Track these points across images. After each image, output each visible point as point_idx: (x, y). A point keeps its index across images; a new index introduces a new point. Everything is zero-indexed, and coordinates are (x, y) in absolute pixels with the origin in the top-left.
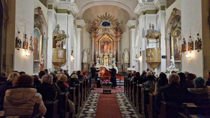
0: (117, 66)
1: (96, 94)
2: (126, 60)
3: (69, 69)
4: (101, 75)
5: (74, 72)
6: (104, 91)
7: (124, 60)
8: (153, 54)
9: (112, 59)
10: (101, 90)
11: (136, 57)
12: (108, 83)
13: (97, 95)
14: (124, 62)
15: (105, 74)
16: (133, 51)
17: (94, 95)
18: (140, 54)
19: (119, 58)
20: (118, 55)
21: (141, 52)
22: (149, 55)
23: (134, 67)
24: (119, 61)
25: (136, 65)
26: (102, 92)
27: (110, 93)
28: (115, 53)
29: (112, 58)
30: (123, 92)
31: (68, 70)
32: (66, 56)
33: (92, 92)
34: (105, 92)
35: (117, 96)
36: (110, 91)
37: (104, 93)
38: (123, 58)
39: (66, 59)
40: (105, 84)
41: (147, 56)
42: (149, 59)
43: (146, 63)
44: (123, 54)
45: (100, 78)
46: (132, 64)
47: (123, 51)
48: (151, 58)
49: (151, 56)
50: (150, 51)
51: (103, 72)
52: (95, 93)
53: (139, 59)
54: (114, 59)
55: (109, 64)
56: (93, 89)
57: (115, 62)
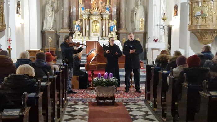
0: (118, 39)
1: (80, 107)
2: (139, 25)
3: (13, 45)
4: (88, 60)
6: (98, 98)
7: (134, 26)
8: (206, 10)
9: (109, 22)
11: (164, 19)
12: (109, 81)
13: (83, 110)
14: (135, 29)
15: (98, 58)
16: (155, 5)
17: (75, 110)
18: (173, 12)
19: (123, 21)
20: (121, 14)
22: (198, 13)
24: (124, 27)
25: (161, 37)
28: (115, 10)
29: (109, 20)
32: (3, 15)
33: (71, 101)
34: (101, 101)
35: (130, 110)
36: (113, 98)
37: (98, 104)
38: (132, 22)
39: (6, 22)
41: (192, 15)
42: (197, 23)
43: (189, 33)
44: (133, 11)
45: (88, 67)
46: (153, 35)
47: (132, 6)
48: (200, 20)
49: (203, 15)
50: (200, 4)
51: (94, 53)
52: (76, 104)
53: (171, 24)
54: (113, 23)
55: (102, 35)
56: (72, 92)
57: (115, 29)
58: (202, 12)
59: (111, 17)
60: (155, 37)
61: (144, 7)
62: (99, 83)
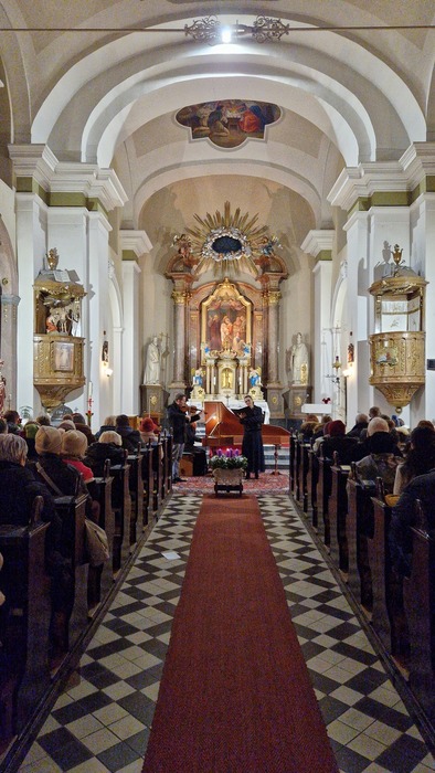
0: (265, 398)
1: (189, 500)
2: (300, 376)
3: (95, 409)
4: (208, 432)
5: (110, 420)
6: (217, 487)
7: (292, 377)
8: (394, 353)
9: (249, 371)
10: (208, 485)
11: (337, 366)
12: (233, 461)
13: (194, 503)
14: (293, 382)
15: (223, 427)
16: (324, 343)
17: (182, 503)
18: (348, 356)
19: (272, 370)
20: (270, 357)
21: (351, 348)
22: (383, 357)
23: (326, 401)
24: (274, 378)
25: (334, 395)
26: (212, 491)
27: (240, 496)
28: (260, 350)
29: (248, 368)
30: (286, 493)
31: (89, 414)
32: (82, 363)
33: (177, 492)
34: (223, 492)
35: (264, 504)
36: (240, 488)
37: (217, 496)
38: (289, 370)
39: (85, 375)
40: (222, 462)
41: (374, 360)
42: (383, 372)
43: (372, 388)
44: (289, 353)
45: (206, 441)
46: (322, 392)
47: (288, 344)
48: (387, 368)
49: (390, 362)
50: (386, 344)
51: (216, 418)
52: (185, 496)
53: (345, 373)
54: (256, 373)
55: (238, 392)
56: (179, 480)
57: (259, 382)
58: (388, 356)
59: (253, 364)
60: (324, 395)
61: (307, 345)
62: (217, 465)
